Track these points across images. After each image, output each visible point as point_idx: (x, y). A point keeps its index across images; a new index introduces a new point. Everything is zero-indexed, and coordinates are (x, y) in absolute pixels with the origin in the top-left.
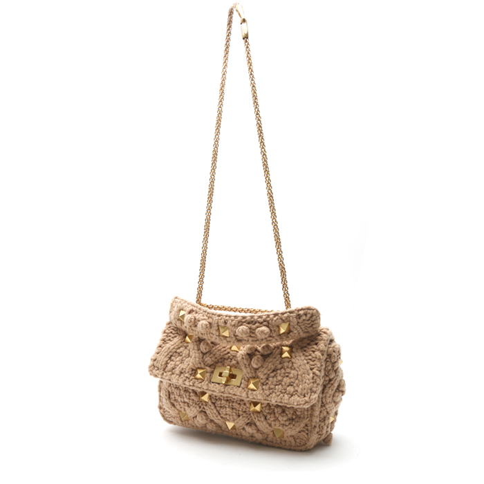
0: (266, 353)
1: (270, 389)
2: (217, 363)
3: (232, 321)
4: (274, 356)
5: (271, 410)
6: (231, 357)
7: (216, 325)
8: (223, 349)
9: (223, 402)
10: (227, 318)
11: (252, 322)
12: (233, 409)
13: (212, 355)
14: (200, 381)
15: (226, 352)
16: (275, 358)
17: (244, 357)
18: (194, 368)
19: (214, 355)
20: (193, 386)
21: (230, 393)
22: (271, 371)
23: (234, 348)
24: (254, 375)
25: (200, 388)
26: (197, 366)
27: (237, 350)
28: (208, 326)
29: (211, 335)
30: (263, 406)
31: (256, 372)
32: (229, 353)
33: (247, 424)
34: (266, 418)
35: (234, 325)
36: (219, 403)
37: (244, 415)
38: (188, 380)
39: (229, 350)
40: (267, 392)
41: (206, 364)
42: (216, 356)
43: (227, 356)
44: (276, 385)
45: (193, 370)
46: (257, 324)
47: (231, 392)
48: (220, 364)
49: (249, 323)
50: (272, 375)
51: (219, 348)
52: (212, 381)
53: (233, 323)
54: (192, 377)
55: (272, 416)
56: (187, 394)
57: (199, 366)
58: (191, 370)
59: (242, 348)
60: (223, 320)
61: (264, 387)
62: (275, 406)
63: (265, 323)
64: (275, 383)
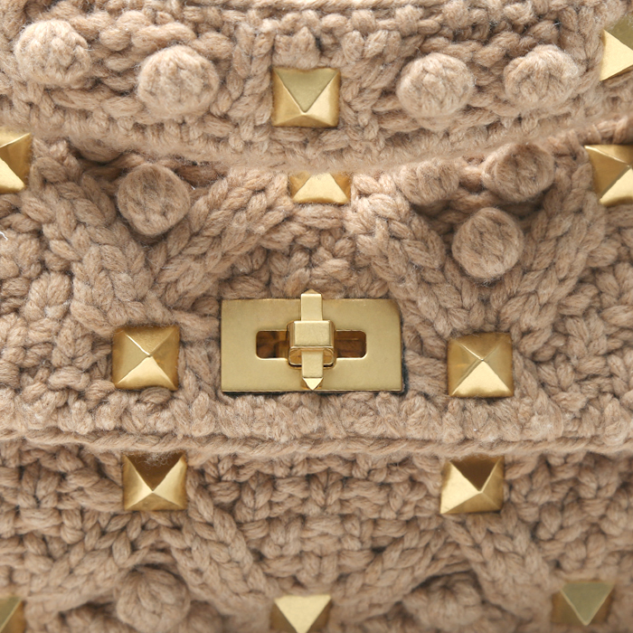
0: (530, 190)
1: (583, 378)
2: (229, 280)
3: (366, 31)
4: (572, 205)
5: (562, 491)
6: (309, 240)
7: (260, 68)
8: (258, 202)
9: (286, 489)
10: (332, 19)
11: (475, 27)
12: (344, 518)
13: (201, 245)
14: (155, 398)
15: (275, 216)
16: (580, 211)
17: (397, 227)
18: (104, 332)
19: (218, 238)
20: (120, 431)
21: (357, 437)
22: (571, 283)
23: (322, 185)
24: (477, 318)
25: (161, 436)
26: (120, 317)
27: (339, 196)
28: (214, 78)
29: (217, 128)
30: (513, 475)
31: (485, 302)
32: (289, 218)
33: (425, 586)
34: (534, 537)
35: (380, 57)
36: (262, 499)
37: (411, 540)
38: (77, 406)
39: (286, 204)
40: (576, 399)
41: (172, 296)
42: (226, 245)
43: (284, 237)
44: (610, 353)
45: (97, 342)
46: (505, 39)
47: (363, 427)
48: (245, 287)
49: (457, 37)
50: (580, 302)
51: (234, 200)
52: (228, 383)
53: (374, 44)
54: (100, 385)
55: (573, 517)
56: (45, 488)
57: (137, 313)
58: (85, 344)
59: (362, 180)
60: (304, 35)
61: (546, 372)
62: (581, 467)
63: (545, 28)
64: (603, 344)
